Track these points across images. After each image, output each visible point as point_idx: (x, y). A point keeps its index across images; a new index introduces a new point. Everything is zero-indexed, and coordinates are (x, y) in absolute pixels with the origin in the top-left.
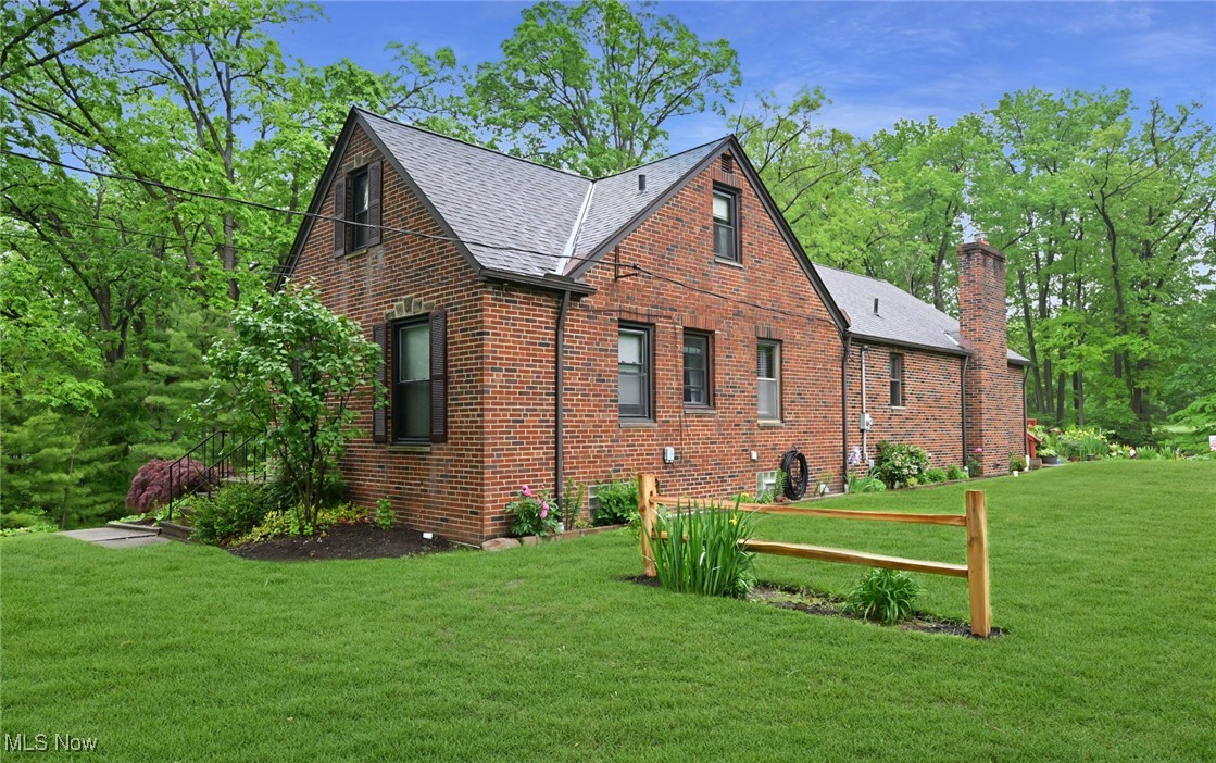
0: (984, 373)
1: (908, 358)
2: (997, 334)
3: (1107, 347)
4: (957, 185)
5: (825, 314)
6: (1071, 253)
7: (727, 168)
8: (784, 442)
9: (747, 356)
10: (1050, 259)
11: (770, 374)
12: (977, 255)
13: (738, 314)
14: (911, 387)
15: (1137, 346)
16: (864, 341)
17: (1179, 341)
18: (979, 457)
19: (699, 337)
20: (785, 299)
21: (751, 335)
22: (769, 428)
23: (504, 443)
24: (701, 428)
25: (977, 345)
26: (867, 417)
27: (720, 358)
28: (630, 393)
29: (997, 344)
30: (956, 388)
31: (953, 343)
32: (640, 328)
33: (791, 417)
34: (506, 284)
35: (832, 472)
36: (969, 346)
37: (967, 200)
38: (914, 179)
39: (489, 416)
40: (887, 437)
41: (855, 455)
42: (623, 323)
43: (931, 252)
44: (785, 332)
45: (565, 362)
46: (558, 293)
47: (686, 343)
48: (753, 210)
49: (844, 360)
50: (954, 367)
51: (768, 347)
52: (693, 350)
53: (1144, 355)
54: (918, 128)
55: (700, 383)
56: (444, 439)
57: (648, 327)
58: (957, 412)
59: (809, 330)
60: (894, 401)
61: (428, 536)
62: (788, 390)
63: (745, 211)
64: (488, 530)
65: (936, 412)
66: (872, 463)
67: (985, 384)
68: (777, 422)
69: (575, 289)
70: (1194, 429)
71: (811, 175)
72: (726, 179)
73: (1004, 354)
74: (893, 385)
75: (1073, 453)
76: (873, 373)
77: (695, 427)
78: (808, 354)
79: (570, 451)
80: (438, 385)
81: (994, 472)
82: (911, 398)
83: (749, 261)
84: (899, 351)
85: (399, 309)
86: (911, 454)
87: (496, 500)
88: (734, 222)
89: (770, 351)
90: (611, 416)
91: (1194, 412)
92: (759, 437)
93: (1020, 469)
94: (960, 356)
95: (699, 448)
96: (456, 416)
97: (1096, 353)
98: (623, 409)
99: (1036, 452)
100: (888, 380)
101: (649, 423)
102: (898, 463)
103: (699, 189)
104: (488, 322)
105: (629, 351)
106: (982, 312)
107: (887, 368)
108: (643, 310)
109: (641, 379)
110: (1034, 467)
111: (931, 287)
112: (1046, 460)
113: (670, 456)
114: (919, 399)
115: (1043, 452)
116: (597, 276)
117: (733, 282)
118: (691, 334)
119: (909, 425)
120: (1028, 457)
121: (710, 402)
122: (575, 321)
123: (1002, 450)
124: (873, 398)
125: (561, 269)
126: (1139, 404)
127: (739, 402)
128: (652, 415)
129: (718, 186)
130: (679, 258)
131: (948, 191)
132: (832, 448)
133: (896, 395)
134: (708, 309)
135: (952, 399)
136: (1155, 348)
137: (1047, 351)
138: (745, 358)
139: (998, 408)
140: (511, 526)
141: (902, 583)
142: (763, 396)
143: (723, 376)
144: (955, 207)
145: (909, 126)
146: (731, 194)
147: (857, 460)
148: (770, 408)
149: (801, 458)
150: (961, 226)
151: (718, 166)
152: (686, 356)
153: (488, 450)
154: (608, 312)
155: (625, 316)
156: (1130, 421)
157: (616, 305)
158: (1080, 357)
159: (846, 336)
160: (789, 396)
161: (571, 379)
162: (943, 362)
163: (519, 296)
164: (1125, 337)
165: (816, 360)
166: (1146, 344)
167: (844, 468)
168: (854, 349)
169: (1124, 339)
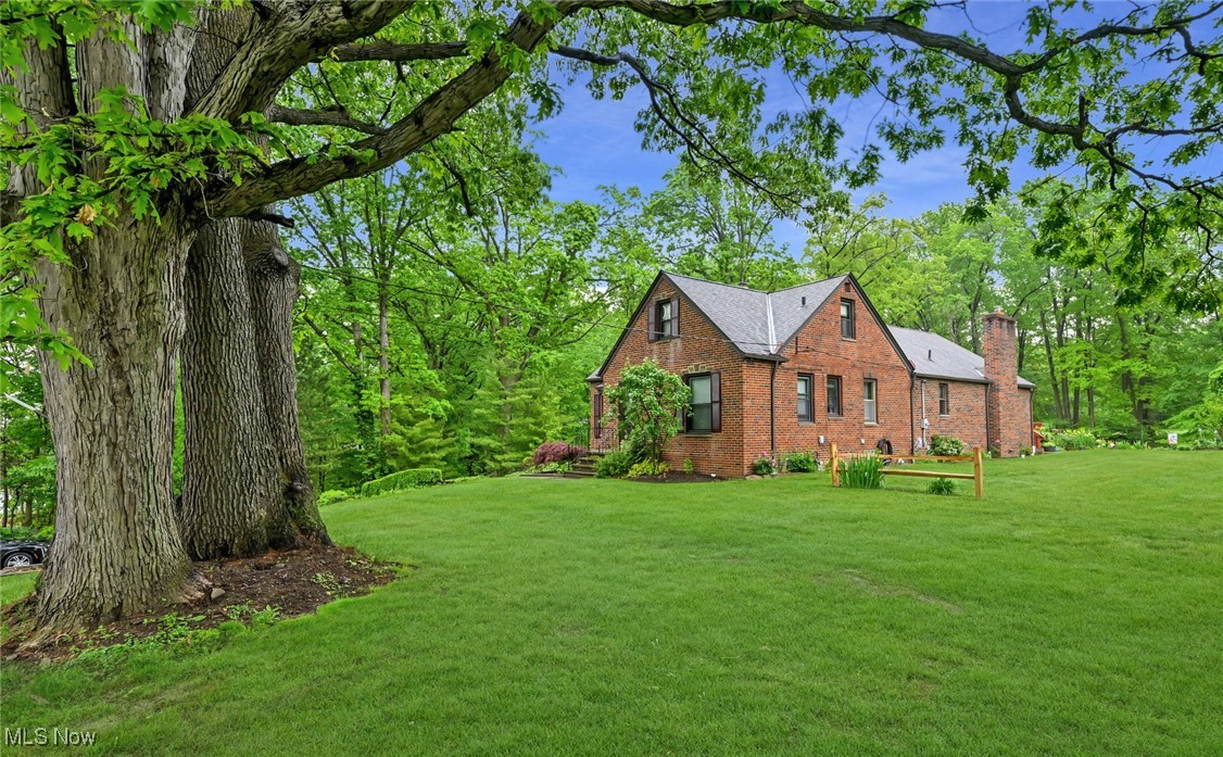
0: (1001, 394)
1: (950, 385)
2: (1010, 369)
3: (1112, 369)
4: (988, 252)
5: (900, 363)
6: (1083, 297)
7: (848, 290)
8: (879, 435)
9: (859, 389)
10: (1066, 302)
11: (870, 397)
12: (995, 322)
13: (854, 366)
14: (952, 403)
15: (1137, 368)
16: (922, 377)
17: (1173, 363)
18: (998, 446)
19: (835, 379)
20: (879, 357)
21: (860, 377)
22: (871, 426)
23: (751, 432)
24: (837, 425)
25: (996, 377)
26: (926, 421)
27: (845, 389)
28: (802, 409)
29: (1010, 375)
30: (982, 403)
31: (980, 375)
32: (807, 377)
33: (882, 421)
34: (752, 359)
35: (905, 451)
36: (991, 378)
37: (996, 260)
38: (955, 249)
39: (745, 420)
40: (937, 433)
41: (919, 441)
42: (799, 374)
43: (968, 302)
44: (878, 374)
45: (775, 395)
46: (772, 362)
47: (829, 382)
48: (861, 311)
49: (911, 389)
50: (981, 390)
51: (869, 383)
52: (831, 386)
53: (1143, 375)
54: (957, 208)
55: (836, 404)
56: (720, 431)
57: (811, 375)
58: (983, 419)
59: (891, 372)
60: (942, 412)
61: (714, 475)
62: (880, 406)
63: (857, 312)
64: (745, 472)
65: (969, 418)
66: (929, 447)
67: (1002, 401)
68: (875, 423)
69: (781, 360)
70: (1186, 431)
71: (878, 252)
72: (848, 296)
73: (1015, 381)
74: (941, 402)
75: (1069, 446)
76: (929, 396)
77: (833, 426)
78: (893, 386)
79: (777, 437)
80: (716, 407)
81: (1008, 455)
82: (953, 410)
83: (859, 337)
84: (944, 382)
85: (691, 369)
86: (953, 442)
87: (749, 458)
88: (851, 317)
89: (870, 385)
90: (795, 420)
91: (1185, 418)
92: (866, 432)
93: (1028, 454)
94: (985, 384)
95: (835, 436)
96: (727, 420)
97: (1103, 373)
98: (800, 416)
99: (1040, 444)
100: (938, 399)
101: (811, 424)
102: (945, 447)
103: (834, 303)
104: (744, 377)
105: (801, 388)
106: (999, 356)
107: (938, 393)
108: (809, 367)
109: (807, 402)
110: (1038, 453)
111: (970, 323)
112: (1046, 449)
113: (822, 441)
114: (958, 410)
115: (1046, 444)
116: (788, 352)
117: (851, 350)
118: (831, 378)
119: (952, 426)
120: (1034, 447)
121: (840, 413)
122: (779, 374)
123: (1016, 442)
124: (929, 410)
125: (773, 350)
126: (1143, 412)
127: (855, 413)
128: (813, 420)
129: (843, 299)
130: (825, 340)
131: (980, 257)
132: (905, 439)
133: (943, 408)
134: (839, 365)
135: (980, 410)
136: (1153, 369)
137: (1064, 371)
138: (858, 389)
139: (1011, 415)
140: (755, 470)
141: (950, 482)
142: (866, 410)
143: (846, 400)
144: (986, 266)
145: (950, 206)
146: (850, 303)
147: (920, 446)
148: (870, 415)
149: (888, 443)
150: (992, 279)
151: (843, 290)
152: (829, 389)
153: (745, 436)
154: (793, 370)
155: (801, 371)
156: (1133, 425)
157: (797, 365)
158: (1090, 377)
159: (912, 375)
160: (880, 410)
161: (777, 403)
162: (973, 388)
163: (756, 364)
164: (1126, 361)
165: (895, 389)
166: (1145, 366)
167: (912, 450)
168: (917, 383)
169: (1127, 362)
